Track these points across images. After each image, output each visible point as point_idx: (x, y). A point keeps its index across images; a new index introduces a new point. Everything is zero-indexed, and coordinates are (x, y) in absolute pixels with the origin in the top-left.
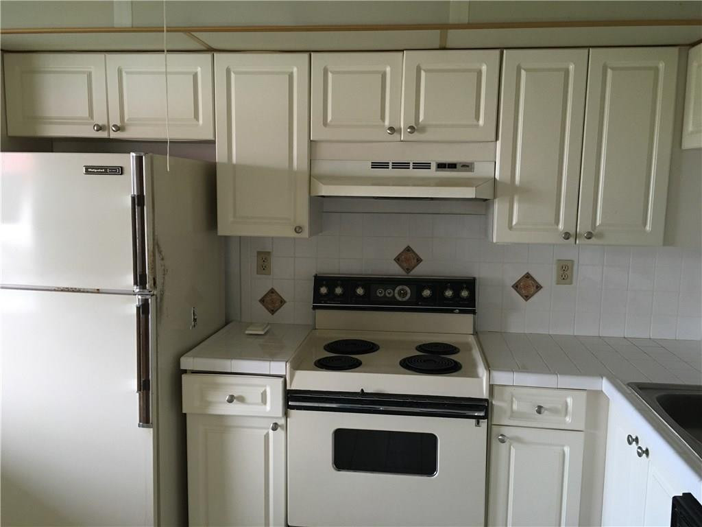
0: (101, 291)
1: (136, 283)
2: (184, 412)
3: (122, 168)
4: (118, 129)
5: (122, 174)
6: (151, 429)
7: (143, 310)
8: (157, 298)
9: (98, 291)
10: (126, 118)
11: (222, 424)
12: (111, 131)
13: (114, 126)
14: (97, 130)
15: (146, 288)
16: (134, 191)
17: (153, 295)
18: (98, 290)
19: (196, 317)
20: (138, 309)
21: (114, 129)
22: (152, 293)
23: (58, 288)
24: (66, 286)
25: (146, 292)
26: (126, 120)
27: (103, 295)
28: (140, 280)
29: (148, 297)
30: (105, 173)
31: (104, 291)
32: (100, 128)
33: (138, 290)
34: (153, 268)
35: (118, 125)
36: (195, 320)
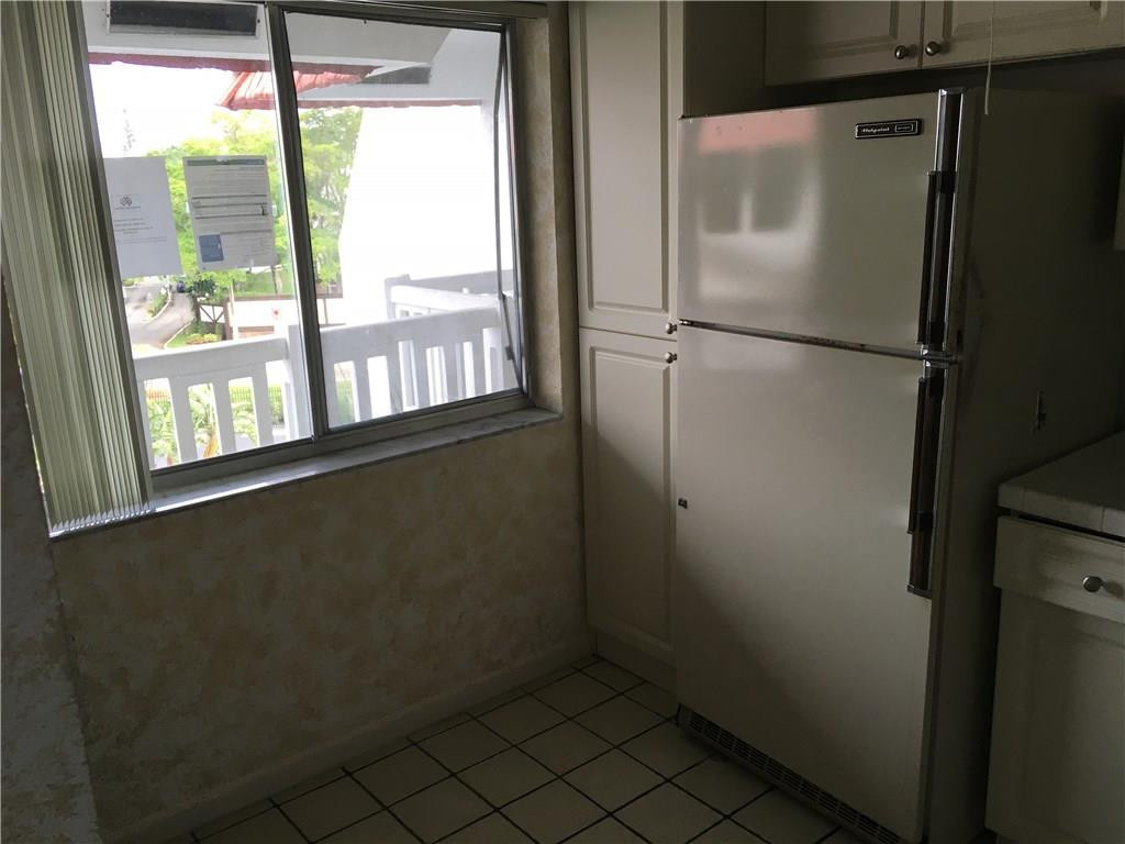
0: (866, 347)
1: (922, 339)
2: (996, 584)
3: (920, 121)
4: (938, 49)
5: (918, 134)
6: (930, 601)
7: (931, 389)
8: (960, 370)
9: (862, 348)
10: (955, 25)
11: (1070, 626)
12: (925, 56)
13: (931, 45)
14: (901, 57)
15: (940, 349)
16: (937, 164)
17: (956, 362)
18: (862, 345)
19: (1044, 411)
20: (922, 385)
21: (929, 50)
22: (954, 358)
23: (804, 337)
24: (815, 335)
25: (941, 356)
26: (953, 30)
27: (869, 355)
28: (931, 333)
29: (943, 365)
30: (891, 134)
31: (871, 348)
32: (906, 53)
33: (926, 352)
34: (959, 312)
35: (938, 42)
36: (1042, 417)
